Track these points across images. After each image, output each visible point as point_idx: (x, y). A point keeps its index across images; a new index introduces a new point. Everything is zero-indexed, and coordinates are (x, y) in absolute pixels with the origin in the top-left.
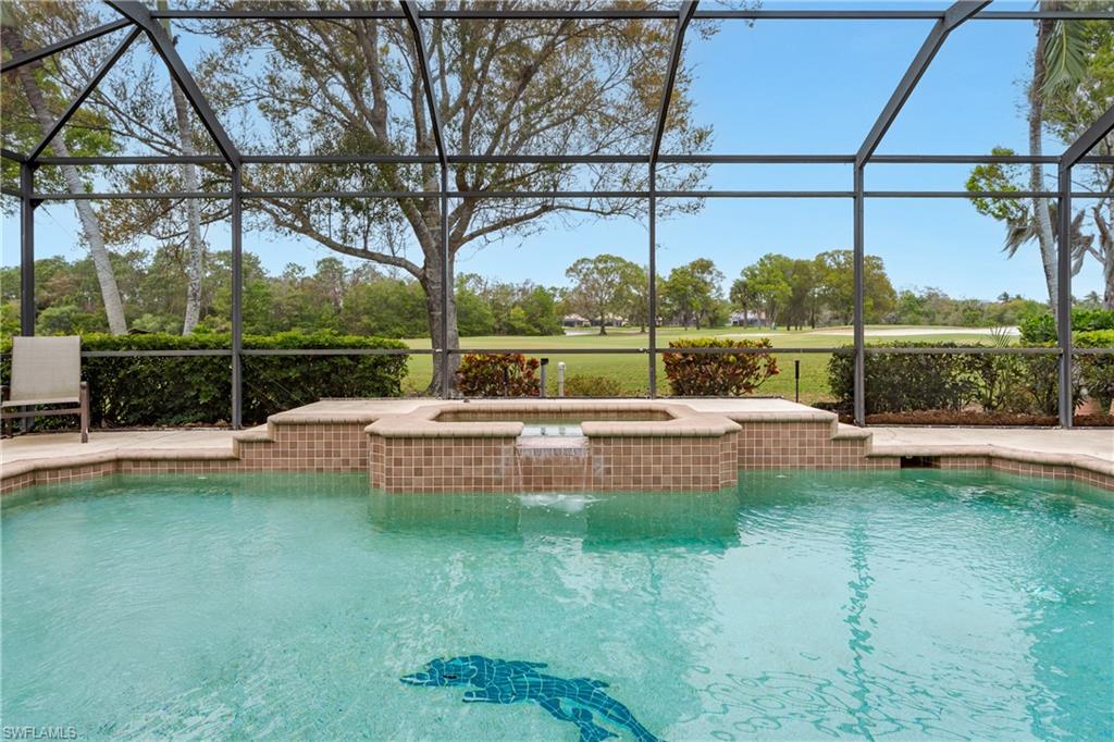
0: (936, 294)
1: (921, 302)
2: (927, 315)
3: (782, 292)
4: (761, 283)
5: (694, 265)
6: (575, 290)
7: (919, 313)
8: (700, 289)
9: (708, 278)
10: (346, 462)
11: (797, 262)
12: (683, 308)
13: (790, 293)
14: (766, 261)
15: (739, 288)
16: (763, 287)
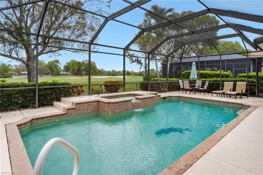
0: (103, 70)
1: (100, 71)
2: (102, 73)
3: (76, 68)
4: (71, 66)
5: (54, 61)
6: (19, 66)
7: (100, 73)
8: (56, 67)
9: (58, 64)
10: (91, 110)
11: (78, 62)
12: (51, 71)
13: (78, 69)
14: (72, 61)
15: (65, 67)
16: (71, 67)
